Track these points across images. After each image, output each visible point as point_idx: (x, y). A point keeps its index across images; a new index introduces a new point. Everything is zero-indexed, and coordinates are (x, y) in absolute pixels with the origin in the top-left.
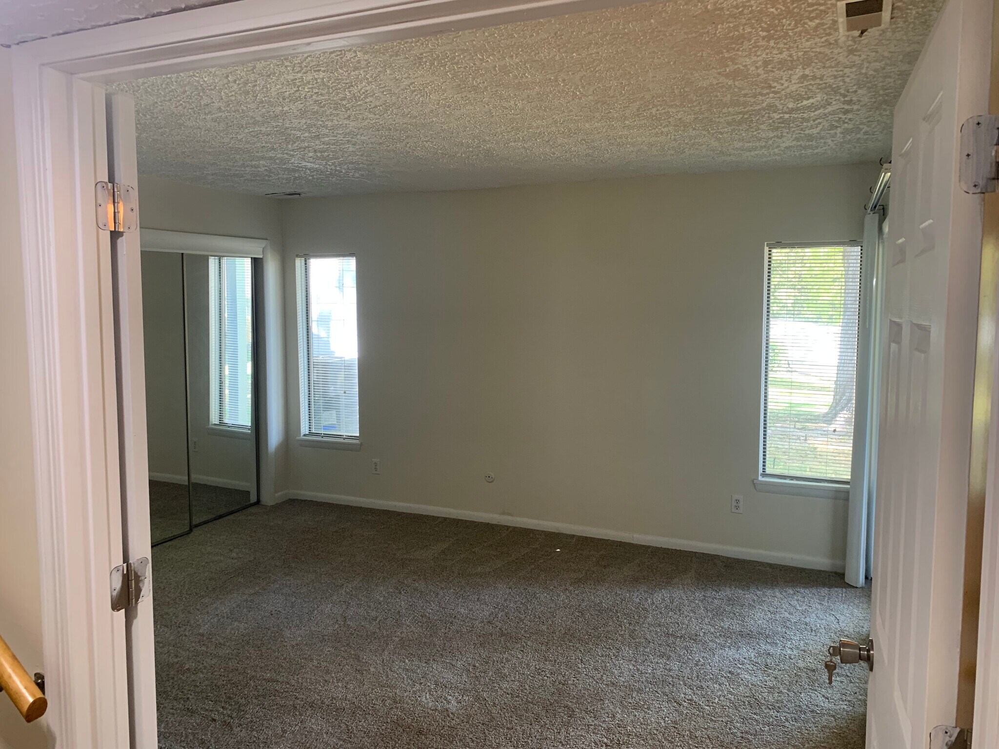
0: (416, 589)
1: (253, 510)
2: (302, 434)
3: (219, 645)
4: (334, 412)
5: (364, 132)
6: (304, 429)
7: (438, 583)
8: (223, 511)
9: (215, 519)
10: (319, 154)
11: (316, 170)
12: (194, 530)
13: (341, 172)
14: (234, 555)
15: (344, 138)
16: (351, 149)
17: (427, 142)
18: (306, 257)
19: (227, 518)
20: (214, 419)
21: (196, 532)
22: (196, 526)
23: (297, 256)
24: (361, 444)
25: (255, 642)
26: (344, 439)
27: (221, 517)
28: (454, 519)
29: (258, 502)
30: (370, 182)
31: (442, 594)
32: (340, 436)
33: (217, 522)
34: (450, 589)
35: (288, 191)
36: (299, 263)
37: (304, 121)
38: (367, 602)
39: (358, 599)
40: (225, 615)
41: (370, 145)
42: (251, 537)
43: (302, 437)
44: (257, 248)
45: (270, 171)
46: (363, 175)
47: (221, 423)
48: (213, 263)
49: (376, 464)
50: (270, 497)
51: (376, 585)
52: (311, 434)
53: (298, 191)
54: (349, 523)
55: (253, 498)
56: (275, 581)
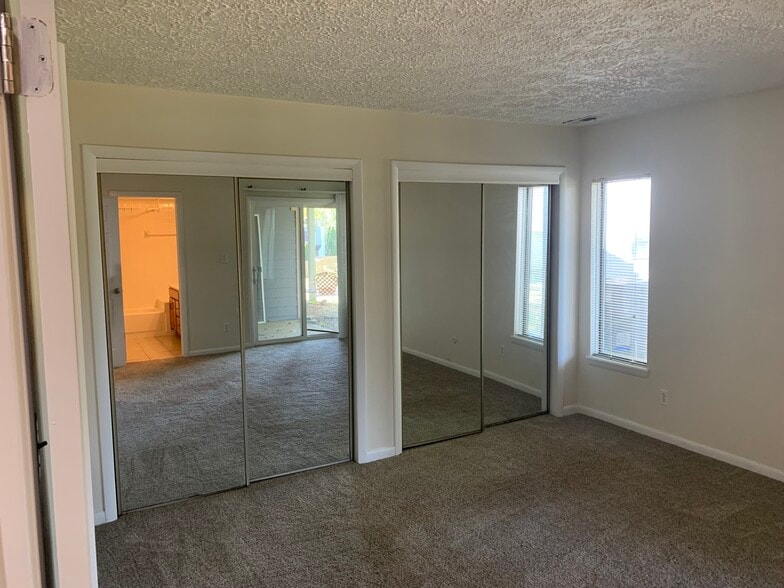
0: (689, 561)
1: (542, 419)
2: (591, 353)
3: (461, 569)
4: (628, 334)
5: (632, 13)
6: (594, 348)
7: (720, 561)
8: (517, 415)
9: (506, 422)
10: (592, 61)
11: (599, 84)
12: (485, 430)
13: (626, 82)
14: (510, 465)
15: (611, 28)
16: (626, 46)
17: (722, 12)
18: (603, 180)
19: (517, 423)
20: (518, 330)
21: (487, 432)
22: (488, 426)
23: (594, 181)
24: (649, 372)
25: (495, 578)
26: (633, 364)
27: (511, 421)
28: (755, 474)
29: (548, 412)
30: (663, 91)
31: (723, 579)
32: (627, 361)
33: (507, 425)
34: (736, 575)
35: (584, 116)
36: (595, 187)
37: (553, 10)
38: (626, 562)
39: (617, 554)
40: (478, 533)
41: (648, 35)
42: (531, 447)
43: (591, 356)
44: (553, 176)
45: (553, 94)
46: (651, 82)
47: (524, 335)
48: (521, 192)
49: (664, 395)
50: (559, 409)
51: (642, 541)
52: (600, 354)
53: (592, 115)
54: (629, 453)
55: (544, 408)
56: (538, 505)
